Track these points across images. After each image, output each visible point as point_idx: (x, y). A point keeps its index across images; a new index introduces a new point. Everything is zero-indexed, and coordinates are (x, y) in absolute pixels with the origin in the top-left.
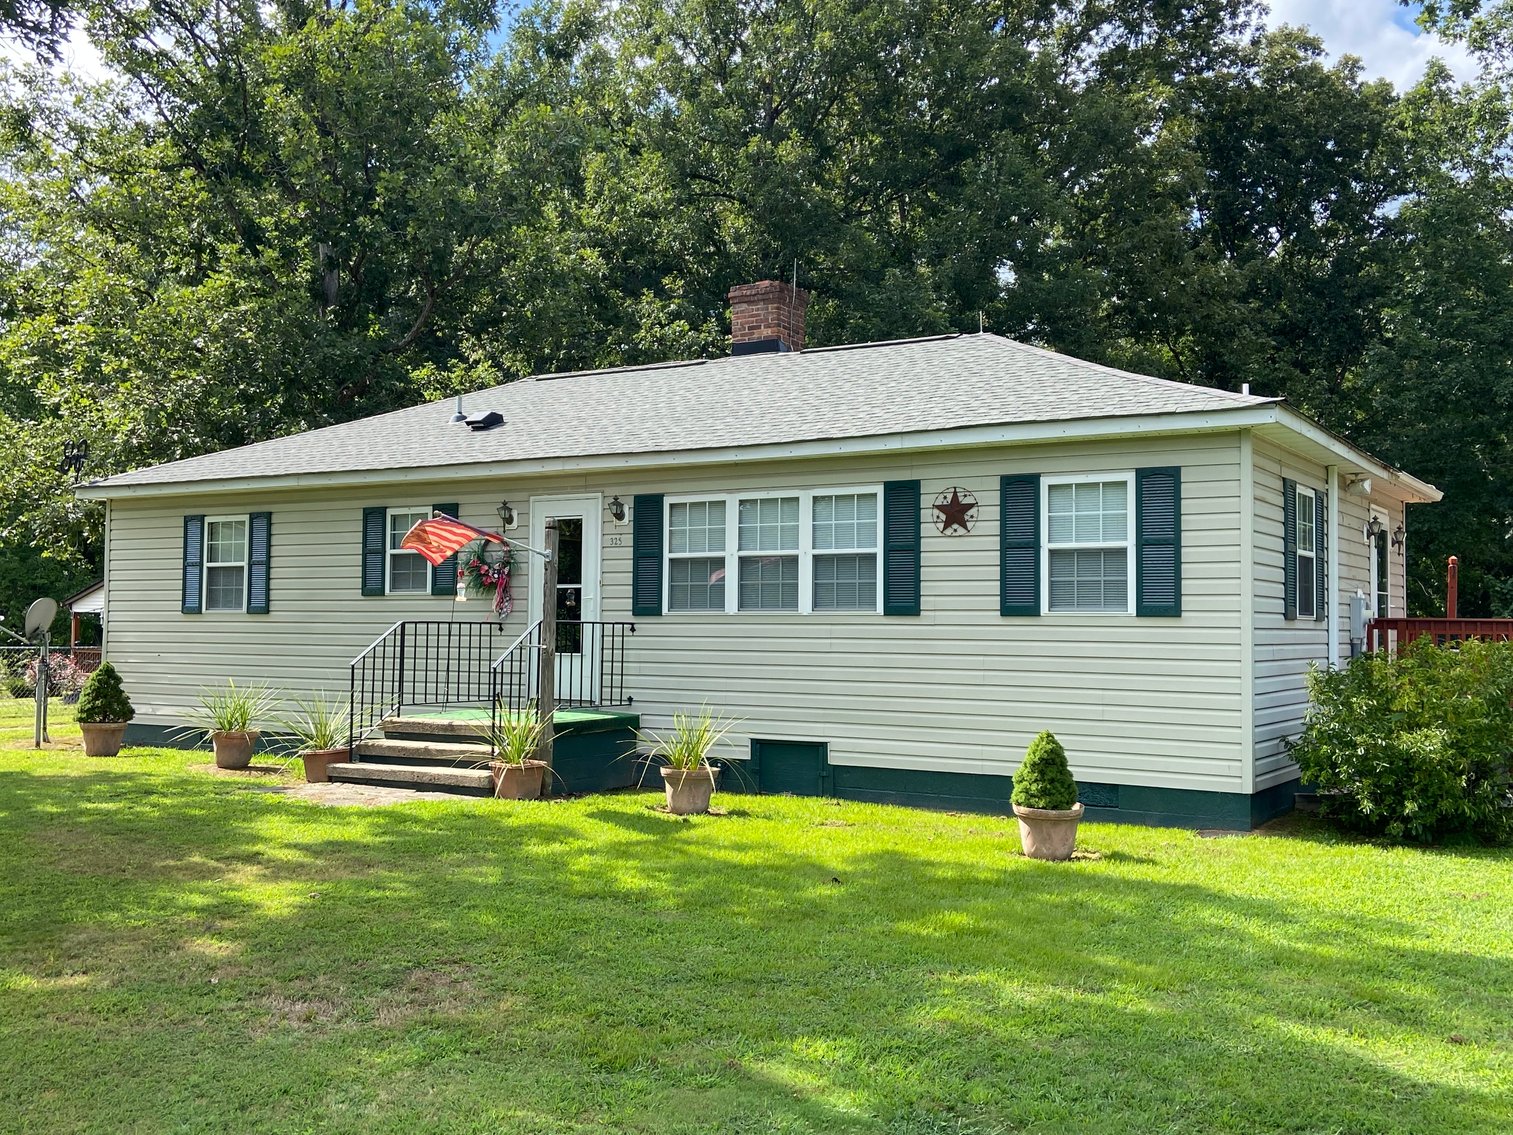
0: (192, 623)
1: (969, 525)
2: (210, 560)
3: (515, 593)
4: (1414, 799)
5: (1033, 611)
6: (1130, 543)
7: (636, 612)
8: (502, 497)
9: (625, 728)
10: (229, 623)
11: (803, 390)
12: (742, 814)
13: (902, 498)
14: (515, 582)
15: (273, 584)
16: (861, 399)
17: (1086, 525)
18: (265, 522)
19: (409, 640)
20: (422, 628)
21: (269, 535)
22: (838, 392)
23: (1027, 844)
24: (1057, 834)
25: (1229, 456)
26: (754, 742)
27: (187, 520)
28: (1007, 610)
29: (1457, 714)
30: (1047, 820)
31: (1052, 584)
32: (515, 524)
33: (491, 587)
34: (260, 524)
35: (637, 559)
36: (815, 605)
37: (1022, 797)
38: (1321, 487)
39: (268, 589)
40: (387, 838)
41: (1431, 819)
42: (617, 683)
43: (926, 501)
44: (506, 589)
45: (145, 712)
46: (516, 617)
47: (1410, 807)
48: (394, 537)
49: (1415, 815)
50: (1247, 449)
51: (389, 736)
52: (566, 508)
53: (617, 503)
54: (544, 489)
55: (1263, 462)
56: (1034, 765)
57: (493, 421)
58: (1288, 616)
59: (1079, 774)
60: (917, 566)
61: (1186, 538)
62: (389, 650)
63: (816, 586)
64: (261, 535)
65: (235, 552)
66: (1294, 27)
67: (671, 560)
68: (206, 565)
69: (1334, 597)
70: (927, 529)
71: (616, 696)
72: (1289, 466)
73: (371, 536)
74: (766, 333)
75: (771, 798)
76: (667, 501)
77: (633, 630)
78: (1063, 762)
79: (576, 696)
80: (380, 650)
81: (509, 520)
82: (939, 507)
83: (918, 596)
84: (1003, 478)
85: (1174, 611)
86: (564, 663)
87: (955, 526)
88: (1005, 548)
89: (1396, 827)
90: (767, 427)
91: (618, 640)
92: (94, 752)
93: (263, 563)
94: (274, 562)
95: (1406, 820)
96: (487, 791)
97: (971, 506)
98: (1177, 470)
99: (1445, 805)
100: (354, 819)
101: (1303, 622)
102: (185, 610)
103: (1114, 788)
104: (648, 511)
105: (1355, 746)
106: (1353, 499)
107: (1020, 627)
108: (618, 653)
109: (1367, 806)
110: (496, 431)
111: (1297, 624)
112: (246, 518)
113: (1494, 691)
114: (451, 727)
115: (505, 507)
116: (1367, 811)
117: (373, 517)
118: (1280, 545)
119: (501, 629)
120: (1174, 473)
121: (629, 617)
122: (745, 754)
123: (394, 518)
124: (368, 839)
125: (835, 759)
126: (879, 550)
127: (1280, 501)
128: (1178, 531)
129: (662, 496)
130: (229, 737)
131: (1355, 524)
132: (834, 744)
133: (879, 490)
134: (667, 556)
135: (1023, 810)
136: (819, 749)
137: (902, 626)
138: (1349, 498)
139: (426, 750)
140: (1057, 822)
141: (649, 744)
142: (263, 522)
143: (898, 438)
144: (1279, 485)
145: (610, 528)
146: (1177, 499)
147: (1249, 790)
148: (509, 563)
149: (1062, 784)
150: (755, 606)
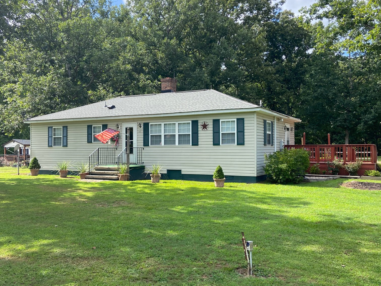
0: (50, 149)
1: (207, 129)
2: (54, 136)
3: (119, 142)
4: (282, 176)
5: (219, 144)
6: (236, 132)
7: (144, 146)
8: (116, 123)
9: (143, 168)
10: (59, 149)
11: (176, 101)
12: (166, 182)
13: (195, 123)
14: (119, 140)
15: (68, 141)
16: (187, 104)
17: (228, 128)
18: (66, 128)
19: (100, 152)
20: (102, 149)
21: (67, 131)
22: (183, 102)
23: (216, 185)
24: (221, 183)
25: (253, 116)
26: (167, 170)
27: (49, 128)
28: (214, 144)
29: (289, 162)
30: (219, 181)
31: (222, 139)
32: (119, 128)
33: (115, 141)
34: (65, 129)
35: (144, 135)
36: (179, 144)
37: (215, 177)
38: (272, 120)
39: (67, 142)
40: (102, 187)
41: (285, 179)
42: (141, 159)
43: (199, 124)
44: (118, 141)
45: (44, 167)
46: (120, 147)
47: (281, 177)
48: (94, 131)
49: (282, 179)
50: (255, 115)
51: (96, 170)
52: (129, 125)
53: (140, 124)
54: (125, 121)
55: (259, 117)
56: (217, 171)
57: (113, 107)
58: (265, 145)
59: (225, 174)
60: (198, 136)
61: (245, 131)
62: (96, 154)
63: (179, 140)
64: (65, 131)
65: (59, 134)
66: (288, 10)
67: (151, 135)
68: (53, 137)
69: (275, 141)
70: (199, 129)
71: (140, 162)
72: (265, 117)
73: (89, 131)
74: (168, 88)
75: (171, 180)
76: (150, 124)
77: (143, 149)
78: (222, 171)
79: (133, 162)
80: (94, 154)
81: (118, 128)
82: (202, 125)
83: (198, 142)
84: (213, 120)
85: (243, 144)
86: (131, 155)
87: (205, 129)
88: (214, 133)
89: (279, 181)
90: (169, 110)
91: (141, 151)
92: (33, 175)
93: (66, 136)
94: (68, 136)
95: (280, 180)
96: (118, 179)
97: (208, 125)
98: (244, 118)
99: (287, 177)
100: (95, 184)
101: (268, 146)
102: (49, 146)
103: (233, 176)
104: (146, 126)
105: (272, 167)
106: (280, 122)
107: (216, 147)
108: (141, 153)
109: (275, 178)
110: (114, 109)
111: (267, 146)
112: (62, 127)
113: (295, 157)
114: (109, 168)
115: (117, 125)
116: (274, 179)
117: (90, 127)
118: (263, 132)
119: (117, 149)
120: (243, 119)
121: (143, 147)
122: (166, 172)
123: (94, 127)
124: (99, 187)
125: (183, 173)
126: (191, 133)
127: (263, 124)
128: (244, 130)
129: (149, 123)
130: (63, 171)
131: (281, 127)
132: (182, 170)
133: (191, 122)
134: (150, 135)
135: (215, 179)
136: (180, 171)
137: (195, 148)
138: (279, 122)
139: (105, 172)
140: (221, 181)
141: (147, 171)
142: (65, 128)
143: (194, 112)
144: (263, 121)
145: (139, 129)
146: (244, 124)
147: (256, 176)
148: (118, 136)
149: (222, 174)
150: (167, 144)
